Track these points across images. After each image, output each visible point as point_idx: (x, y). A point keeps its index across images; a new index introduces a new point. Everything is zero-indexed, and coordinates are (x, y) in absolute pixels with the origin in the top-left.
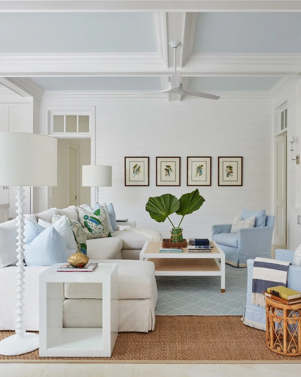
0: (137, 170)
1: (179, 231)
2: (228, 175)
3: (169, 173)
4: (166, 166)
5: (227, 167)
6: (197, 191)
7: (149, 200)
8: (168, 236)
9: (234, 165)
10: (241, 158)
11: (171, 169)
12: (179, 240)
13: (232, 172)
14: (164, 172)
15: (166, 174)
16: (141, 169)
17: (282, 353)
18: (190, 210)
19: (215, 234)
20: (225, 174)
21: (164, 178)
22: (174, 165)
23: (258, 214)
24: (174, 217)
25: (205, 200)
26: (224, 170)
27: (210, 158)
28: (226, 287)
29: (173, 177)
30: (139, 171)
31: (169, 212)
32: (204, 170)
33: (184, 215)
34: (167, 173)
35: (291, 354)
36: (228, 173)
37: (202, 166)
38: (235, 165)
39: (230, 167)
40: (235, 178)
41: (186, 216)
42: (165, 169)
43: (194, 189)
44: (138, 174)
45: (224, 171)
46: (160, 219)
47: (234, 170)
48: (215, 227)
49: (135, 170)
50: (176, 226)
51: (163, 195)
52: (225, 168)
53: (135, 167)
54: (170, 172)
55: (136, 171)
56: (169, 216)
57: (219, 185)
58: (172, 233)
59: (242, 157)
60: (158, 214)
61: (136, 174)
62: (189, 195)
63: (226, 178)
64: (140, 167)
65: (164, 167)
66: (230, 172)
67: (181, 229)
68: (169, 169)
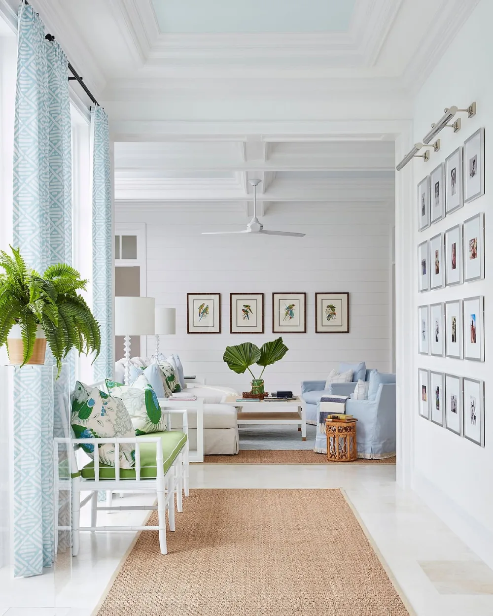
0: (204, 311)
1: (260, 383)
2: (329, 317)
3: (248, 316)
4: (244, 306)
5: (328, 307)
6: (280, 339)
7: (227, 350)
8: (249, 390)
9: (337, 304)
10: (347, 295)
11: (250, 310)
12: (260, 392)
13: (334, 314)
14: (241, 314)
15: (244, 316)
16: (210, 310)
17: (335, 460)
18: (272, 360)
19: (305, 391)
20: (325, 316)
21: (241, 322)
22: (255, 304)
23: (356, 367)
24: (255, 368)
25: (288, 349)
26: (324, 310)
27: (304, 295)
28: (307, 435)
29: (254, 321)
30: (206, 313)
31: (249, 362)
32: (295, 311)
33: (265, 366)
34: (246, 315)
35: (342, 460)
36: (329, 315)
37: (293, 305)
38: (339, 304)
39: (332, 307)
40: (339, 321)
41: (267, 366)
42: (243, 310)
43: (277, 337)
44: (205, 316)
45: (324, 313)
46: (240, 370)
47: (338, 311)
48: (305, 383)
49: (202, 311)
50: (257, 378)
51: (242, 344)
52: (325, 308)
53: (201, 307)
54: (249, 313)
55: (203, 313)
56: (249, 367)
57: (317, 332)
58: (253, 384)
59: (348, 293)
60: (237, 365)
61: (202, 316)
62: (271, 343)
63: (326, 322)
64: (207, 307)
65: (241, 307)
66: (332, 313)
67: (262, 380)
68: (248, 310)
